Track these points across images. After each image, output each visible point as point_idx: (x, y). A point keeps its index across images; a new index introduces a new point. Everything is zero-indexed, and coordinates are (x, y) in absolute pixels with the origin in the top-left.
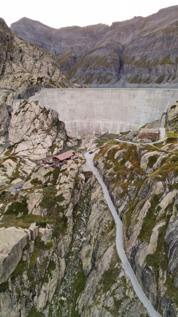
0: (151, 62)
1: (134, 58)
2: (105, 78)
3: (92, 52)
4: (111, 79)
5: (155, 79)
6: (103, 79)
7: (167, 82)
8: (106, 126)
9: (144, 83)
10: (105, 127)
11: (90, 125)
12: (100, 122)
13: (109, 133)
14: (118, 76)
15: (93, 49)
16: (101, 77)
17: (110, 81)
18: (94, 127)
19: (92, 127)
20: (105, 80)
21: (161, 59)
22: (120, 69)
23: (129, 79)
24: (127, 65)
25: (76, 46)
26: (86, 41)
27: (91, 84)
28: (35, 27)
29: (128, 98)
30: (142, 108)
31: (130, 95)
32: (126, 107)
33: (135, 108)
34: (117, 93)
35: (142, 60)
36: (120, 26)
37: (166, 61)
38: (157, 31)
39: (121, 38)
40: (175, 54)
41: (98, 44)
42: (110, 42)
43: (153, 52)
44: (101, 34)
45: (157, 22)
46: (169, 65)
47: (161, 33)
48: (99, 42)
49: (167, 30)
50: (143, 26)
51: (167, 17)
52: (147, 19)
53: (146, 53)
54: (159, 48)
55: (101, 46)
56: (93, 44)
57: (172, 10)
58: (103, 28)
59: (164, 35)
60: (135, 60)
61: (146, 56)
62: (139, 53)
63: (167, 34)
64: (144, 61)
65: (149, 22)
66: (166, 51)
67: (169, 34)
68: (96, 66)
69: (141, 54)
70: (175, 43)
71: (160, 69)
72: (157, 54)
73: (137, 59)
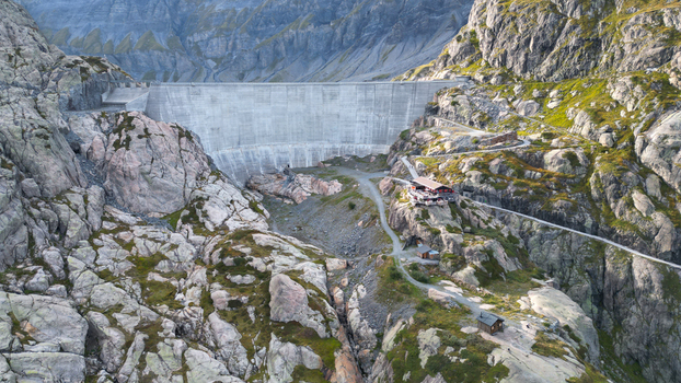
0: (116, 45)
8: (282, 156)
10: (280, 158)
11: (251, 156)
12: (268, 148)
13: (291, 167)
18: (260, 159)
19: (255, 160)
21: (136, 39)
29: (321, 100)
30: (353, 114)
31: (324, 95)
32: (318, 117)
33: (339, 116)
34: (299, 91)
35: (92, 38)
37: (148, 44)
40: (162, 33)
43: (112, 23)
46: (158, 53)
53: (95, 24)
54: (122, 16)
60: (72, 37)
61: (98, 31)
62: (77, 23)
64: (98, 40)
66: (141, 25)
69: (83, 25)
70: (157, 12)
71: (141, 59)
72: (123, 29)
73: (78, 35)
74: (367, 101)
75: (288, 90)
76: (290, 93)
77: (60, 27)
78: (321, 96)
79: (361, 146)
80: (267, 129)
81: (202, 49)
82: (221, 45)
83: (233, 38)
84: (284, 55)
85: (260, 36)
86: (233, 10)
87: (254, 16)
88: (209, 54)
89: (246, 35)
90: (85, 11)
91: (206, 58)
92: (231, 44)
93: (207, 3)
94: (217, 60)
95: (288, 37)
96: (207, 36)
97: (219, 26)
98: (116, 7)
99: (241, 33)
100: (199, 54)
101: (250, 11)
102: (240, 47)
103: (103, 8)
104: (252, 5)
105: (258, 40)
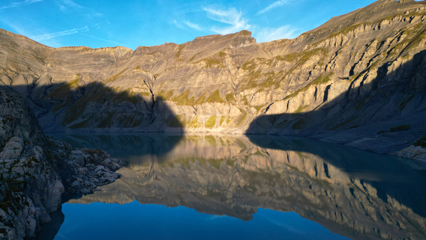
0: (196, 99)
1: (171, 93)
3: (109, 81)
4: (141, 120)
5: (204, 122)
6: (128, 120)
7: (220, 125)
9: (189, 127)
14: (151, 116)
15: (111, 77)
16: (125, 116)
17: (139, 123)
20: (132, 121)
21: (208, 96)
22: (153, 106)
23: (168, 120)
24: (164, 102)
25: (85, 73)
26: (100, 66)
27: (109, 127)
28: (18, 43)
35: (184, 96)
36: (148, 52)
37: (214, 98)
38: (198, 62)
39: (151, 67)
40: (224, 91)
41: (118, 72)
42: (136, 70)
43: (196, 86)
44: (123, 59)
45: (195, 51)
46: (218, 104)
47: (204, 64)
48: (120, 69)
49: (210, 62)
50: (178, 54)
51: (206, 46)
52: (182, 47)
53: (187, 87)
54: (203, 82)
55: (123, 74)
56: (111, 71)
57: (212, 40)
58: (125, 52)
59: (207, 66)
60: (173, 96)
61: (188, 91)
62: (178, 87)
63: (210, 66)
64: (186, 97)
65: (185, 50)
66: (212, 86)
67: (213, 66)
68: (117, 101)
69: (180, 88)
70: (224, 78)
71: (208, 108)
72: (202, 89)
73: (177, 94)
77: (168, 90)
81: (249, 100)
82: (261, 97)
83: (270, 92)
84: (308, 104)
85: (290, 90)
86: (273, 73)
87: (287, 76)
88: (253, 103)
89: (280, 90)
90: (183, 80)
91: (250, 106)
92: (269, 96)
93: (256, 69)
94: (258, 108)
95: (311, 90)
96: (253, 91)
97: (261, 84)
98: (200, 76)
99: (276, 88)
100: (246, 103)
101: (284, 74)
102: (274, 98)
103: (192, 77)
104: (286, 69)
105: (289, 94)
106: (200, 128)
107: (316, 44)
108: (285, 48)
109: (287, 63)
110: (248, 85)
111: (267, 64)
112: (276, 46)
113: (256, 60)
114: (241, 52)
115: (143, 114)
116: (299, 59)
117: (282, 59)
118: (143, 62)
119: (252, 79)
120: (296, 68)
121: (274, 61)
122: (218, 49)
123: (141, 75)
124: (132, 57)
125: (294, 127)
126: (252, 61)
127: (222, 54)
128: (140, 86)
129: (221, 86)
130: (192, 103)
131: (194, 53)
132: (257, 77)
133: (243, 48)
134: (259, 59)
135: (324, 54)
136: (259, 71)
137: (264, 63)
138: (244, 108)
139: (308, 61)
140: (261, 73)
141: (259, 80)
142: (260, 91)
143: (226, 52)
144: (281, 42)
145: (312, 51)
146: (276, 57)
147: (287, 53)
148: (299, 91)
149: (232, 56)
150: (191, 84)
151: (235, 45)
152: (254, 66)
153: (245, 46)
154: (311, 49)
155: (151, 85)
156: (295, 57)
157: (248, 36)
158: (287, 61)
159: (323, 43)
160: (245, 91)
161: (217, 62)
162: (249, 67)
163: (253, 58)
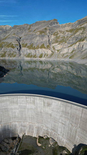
0: (36, 47)
1: (26, 44)
2: (12, 54)
3: (4, 39)
4: (16, 55)
5: (39, 56)
6: (11, 55)
7: (44, 57)
8: (22, 128)
9: (33, 57)
10: (21, 129)
13: (26, 135)
14: (20, 53)
15: (4, 38)
16: (10, 53)
17: (15, 56)
18: (11, 129)
19: (8, 129)
20: (13, 55)
21: (40, 46)
22: (20, 49)
23: (26, 55)
24: (24, 48)
27: (5, 57)
29: (43, 105)
30: (58, 117)
31: (44, 103)
32: (41, 112)
33: (51, 115)
34: (32, 99)
35: (31, 46)
36: (18, 28)
37: (42, 47)
38: (37, 32)
39: (19, 34)
40: (46, 44)
41: (7, 36)
42: (13, 35)
43: (36, 42)
44: (8, 31)
45: (36, 28)
46: (44, 49)
47: (39, 33)
48: (7, 35)
49: (41, 32)
50: (29, 29)
51: (40, 25)
52: (30, 26)
53: (32, 42)
54: (38, 40)
55: (9, 37)
56: (4, 35)
57: (42, 23)
58: (9, 28)
59: (40, 34)
60: (27, 46)
61: (33, 44)
62: (29, 42)
63: (41, 34)
64: (32, 46)
65: (32, 27)
66: (42, 42)
67: (42, 34)
68: (7, 47)
69: (30, 42)
70: (46, 39)
71: (40, 50)
72: (38, 43)
73: (28, 45)
74: (66, 113)
75: (26, 98)
76: (27, 99)
77: (26, 43)
78: (43, 103)
79: (61, 137)
80: (17, 114)
81: (55, 48)
82: (59, 47)
83: (63, 44)
84: (76, 49)
85: (70, 44)
86: (64, 37)
87: (69, 38)
88: (56, 49)
89: (66, 44)
90: (31, 39)
91: (55, 50)
92: (62, 46)
93: (58, 35)
94: (58, 51)
95: (78, 44)
96: (56, 44)
97: (60, 42)
98: (37, 38)
99: (65, 43)
100: (54, 49)
101: (68, 37)
102: (64, 47)
103: (35, 38)
104: (69, 35)
105: (69, 45)
106: (37, 58)
107: (81, 25)
108: (70, 26)
109: (70, 33)
110: (55, 42)
111: (62, 33)
112: (67, 26)
113: (58, 32)
114: (53, 28)
115: (17, 53)
116: (74, 31)
117: (68, 32)
118: (16, 32)
119: (57, 39)
120: (73, 35)
121: (65, 32)
122: (44, 26)
123: (15, 37)
124: (12, 30)
125: (70, 58)
126: (57, 32)
127: (46, 29)
128: (15, 42)
129: (45, 42)
130: (34, 48)
131: (35, 28)
132: (58, 38)
133: (54, 26)
134: (59, 31)
135: (84, 30)
136: (59, 36)
137: (61, 33)
138: (53, 50)
139: (78, 33)
140: (60, 37)
141: (59, 40)
142: (59, 44)
143: (47, 28)
144: (69, 24)
145: (79, 28)
146: (66, 31)
147: (70, 29)
148: (73, 44)
149: (50, 30)
150: (34, 41)
151: (51, 25)
152: (58, 34)
153: (55, 25)
154: (79, 27)
155: (19, 41)
156: (73, 30)
157: (56, 22)
158: (70, 32)
159: (84, 25)
160: (54, 44)
161: (44, 32)
162: (56, 34)
163: (57, 31)
